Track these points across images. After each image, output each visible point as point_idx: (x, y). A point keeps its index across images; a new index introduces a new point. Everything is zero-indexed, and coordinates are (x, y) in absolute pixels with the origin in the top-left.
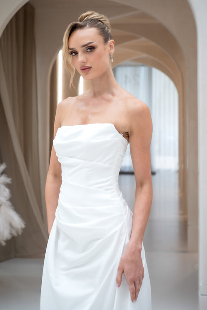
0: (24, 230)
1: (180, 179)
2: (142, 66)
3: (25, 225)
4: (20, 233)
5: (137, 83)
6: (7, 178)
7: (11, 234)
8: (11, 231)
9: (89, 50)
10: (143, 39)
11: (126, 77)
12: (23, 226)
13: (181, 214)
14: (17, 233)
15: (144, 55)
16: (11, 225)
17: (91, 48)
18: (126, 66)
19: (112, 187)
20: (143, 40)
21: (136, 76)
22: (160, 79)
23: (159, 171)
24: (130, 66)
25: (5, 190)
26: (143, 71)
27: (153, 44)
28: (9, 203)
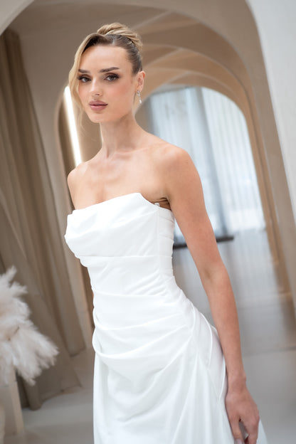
0: (57, 357)
1: (270, 240)
2: (186, 87)
3: (58, 350)
4: (53, 364)
5: (184, 114)
6: (20, 287)
7: (40, 367)
8: (39, 362)
9: (109, 79)
10: (181, 50)
11: (166, 107)
12: (56, 352)
13: (281, 292)
14: (49, 364)
15: (187, 73)
16: (38, 354)
17: (112, 76)
18: (163, 92)
19: (162, 286)
20: (181, 52)
21: (181, 103)
22: (216, 101)
23: (238, 233)
24: (169, 91)
25: (20, 306)
26: (189, 94)
27: (195, 54)
28: (29, 323)
